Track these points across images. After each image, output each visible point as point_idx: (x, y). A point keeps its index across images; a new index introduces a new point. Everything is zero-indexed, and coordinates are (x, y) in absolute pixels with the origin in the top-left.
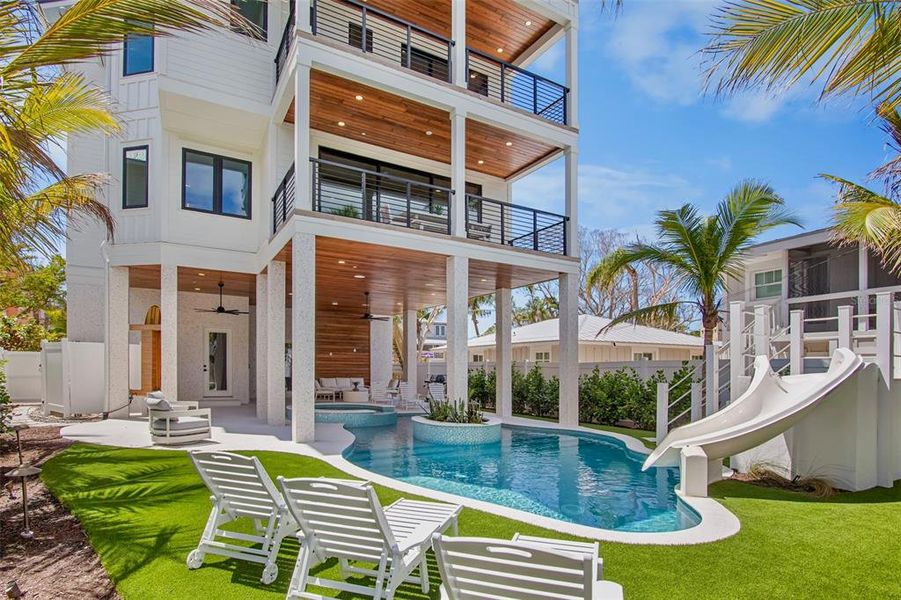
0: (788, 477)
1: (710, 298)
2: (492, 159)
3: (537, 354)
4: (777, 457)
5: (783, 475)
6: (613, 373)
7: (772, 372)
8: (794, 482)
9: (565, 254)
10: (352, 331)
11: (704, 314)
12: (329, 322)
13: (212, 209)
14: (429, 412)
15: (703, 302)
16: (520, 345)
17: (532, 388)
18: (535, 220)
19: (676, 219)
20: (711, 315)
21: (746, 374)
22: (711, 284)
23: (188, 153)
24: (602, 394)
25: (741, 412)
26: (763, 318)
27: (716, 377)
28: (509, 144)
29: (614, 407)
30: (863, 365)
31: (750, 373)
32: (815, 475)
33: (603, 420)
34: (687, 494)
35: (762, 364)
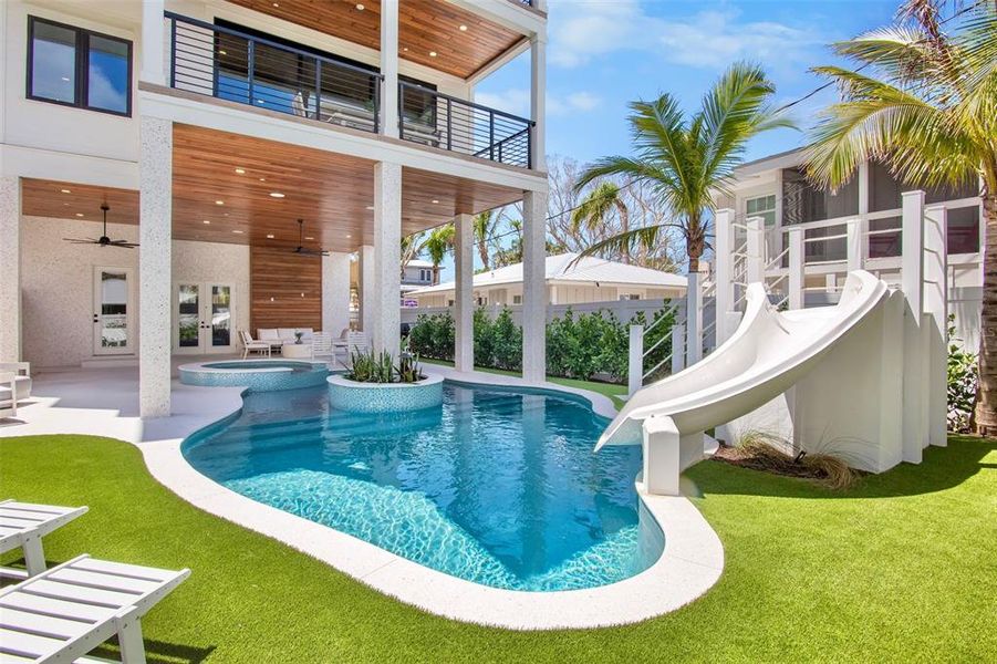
0: (790, 452)
1: (695, 218)
2: (446, 50)
3: (515, 297)
4: (774, 426)
5: (783, 451)
6: (588, 316)
7: (770, 305)
8: (797, 460)
9: (530, 168)
10: (300, 271)
11: (689, 239)
12: (271, 260)
13: (72, 101)
14: (352, 368)
15: (688, 225)
16: (496, 287)
17: (499, 336)
18: (492, 122)
19: (653, 114)
20: (697, 241)
21: (736, 309)
22: (698, 202)
23: (36, 23)
24: (574, 342)
25: (728, 362)
26: (756, 233)
27: (700, 314)
28: (463, 28)
29: (588, 357)
30: (888, 292)
31: (741, 307)
32: (827, 453)
33: (577, 373)
34: (651, 492)
35: (757, 294)
